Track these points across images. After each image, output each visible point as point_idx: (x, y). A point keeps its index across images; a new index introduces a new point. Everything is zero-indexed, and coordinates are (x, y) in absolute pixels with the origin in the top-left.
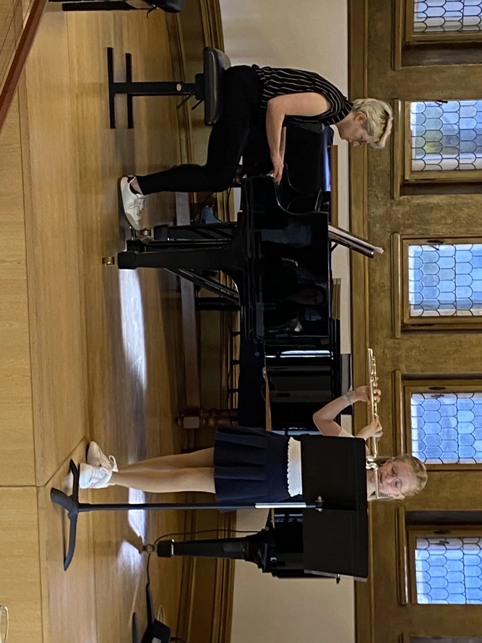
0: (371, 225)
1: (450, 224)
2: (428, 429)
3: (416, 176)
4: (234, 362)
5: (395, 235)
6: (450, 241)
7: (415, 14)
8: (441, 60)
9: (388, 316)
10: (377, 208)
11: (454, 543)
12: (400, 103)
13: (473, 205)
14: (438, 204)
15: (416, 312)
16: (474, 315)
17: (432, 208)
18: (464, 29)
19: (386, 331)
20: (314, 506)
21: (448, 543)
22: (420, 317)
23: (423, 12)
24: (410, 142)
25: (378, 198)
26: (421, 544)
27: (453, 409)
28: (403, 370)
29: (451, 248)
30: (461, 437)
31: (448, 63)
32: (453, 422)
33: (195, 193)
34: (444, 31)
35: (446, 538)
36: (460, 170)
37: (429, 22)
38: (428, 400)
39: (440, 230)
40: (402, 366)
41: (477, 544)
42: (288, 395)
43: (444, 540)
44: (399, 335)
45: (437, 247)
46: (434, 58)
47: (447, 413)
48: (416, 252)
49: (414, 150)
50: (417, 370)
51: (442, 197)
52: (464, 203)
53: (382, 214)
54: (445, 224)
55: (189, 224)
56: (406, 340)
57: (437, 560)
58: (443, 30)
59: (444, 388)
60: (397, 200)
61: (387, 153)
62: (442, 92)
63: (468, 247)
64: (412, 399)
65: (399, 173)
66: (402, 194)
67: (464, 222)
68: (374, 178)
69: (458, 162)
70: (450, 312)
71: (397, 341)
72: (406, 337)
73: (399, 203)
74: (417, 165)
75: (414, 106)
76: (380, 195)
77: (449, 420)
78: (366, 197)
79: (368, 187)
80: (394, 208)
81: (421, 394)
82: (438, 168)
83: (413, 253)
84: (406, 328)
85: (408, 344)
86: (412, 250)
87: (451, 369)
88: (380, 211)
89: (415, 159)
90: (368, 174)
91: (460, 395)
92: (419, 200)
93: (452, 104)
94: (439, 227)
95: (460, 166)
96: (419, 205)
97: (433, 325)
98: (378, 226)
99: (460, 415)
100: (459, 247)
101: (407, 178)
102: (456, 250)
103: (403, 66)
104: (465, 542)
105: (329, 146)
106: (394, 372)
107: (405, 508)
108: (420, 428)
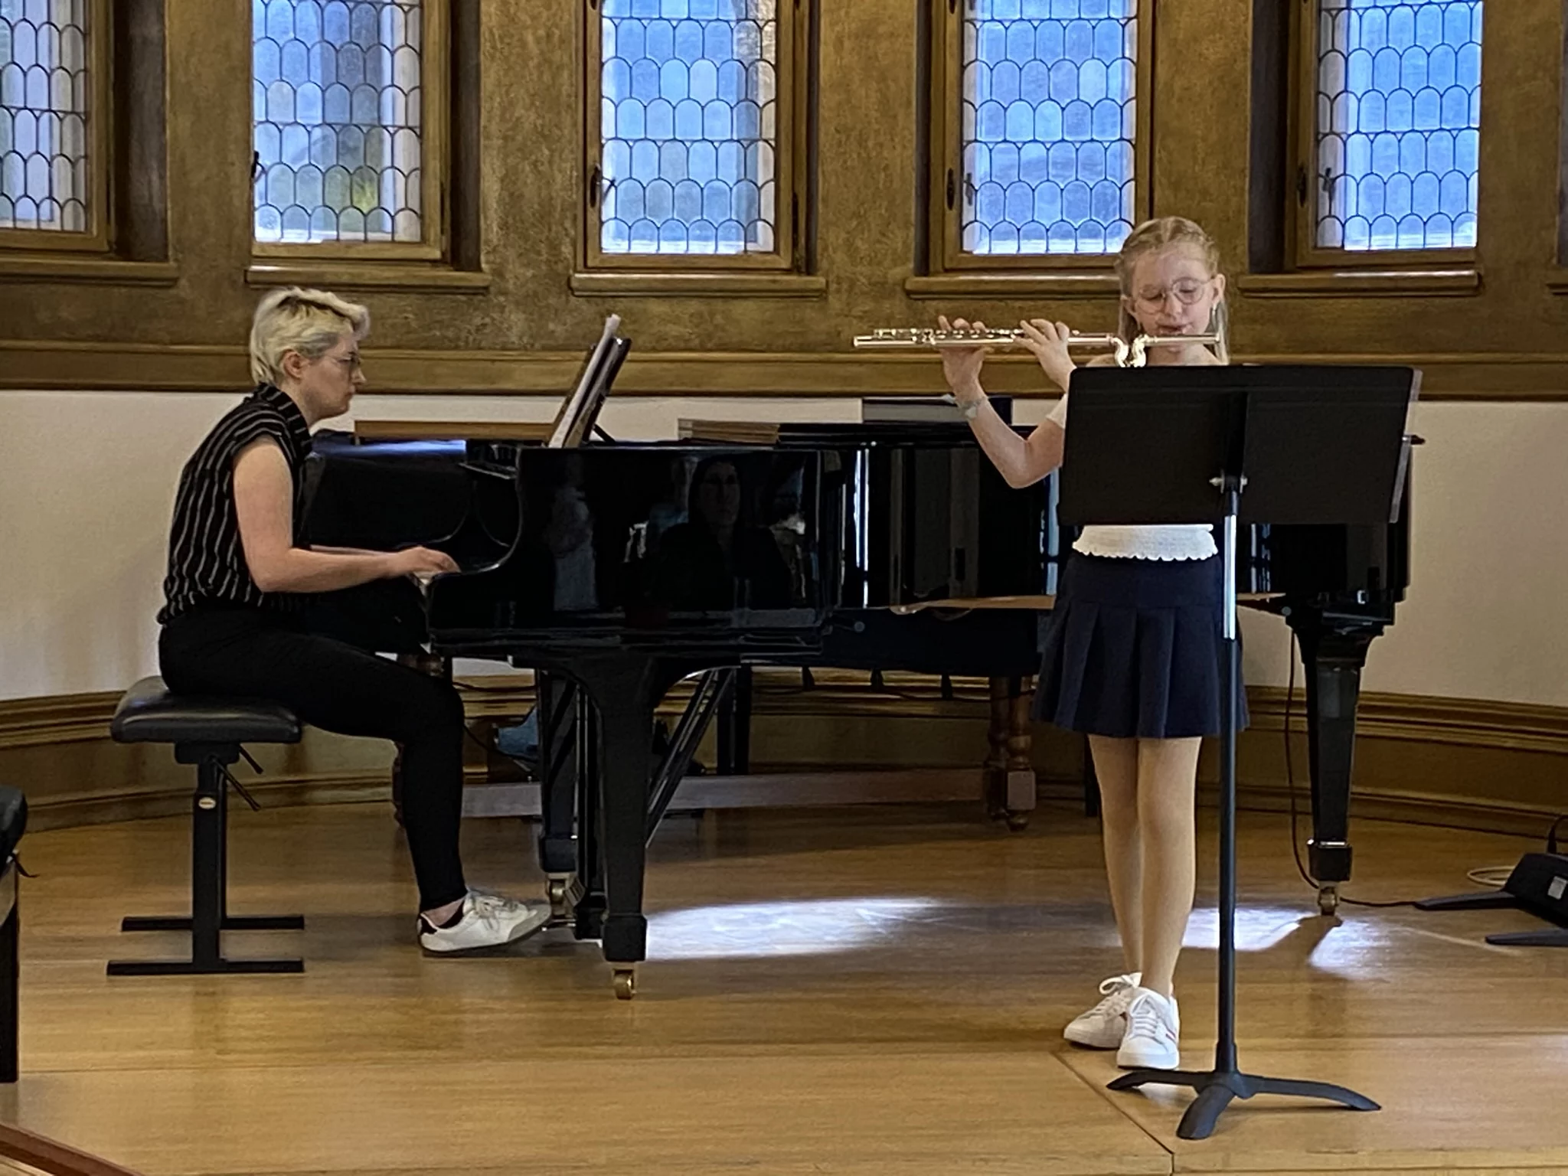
0: (552, 342)
1: (552, 151)
2: (1049, 213)
3: (434, 231)
4: (877, 685)
5: (574, 284)
6: (592, 152)
7: (44, 226)
8: (154, 164)
9: (770, 304)
10: (509, 328)
11: (1330, 156)
12: (255, 268)
13: (507, 93)
14: (502, 180)
15: (765, 238)
16: (773, 97)
17: (512, 195)
18: (81, 108)
19: (808, 311)
20: (1234, 494)
21: (1328, 171)
22: (776, 229)
23: (38, 206)
24: (351, 244)
25: (484, 325)
26: (1331, 236)
27: (1001, 151)
28: (903, 270)
29: (609, 148)
30: (1069, 133)
31: (163, 147)
32: (1033, 152)
33: (466, 770)
34: (86, 157)
35: (1318, 175)
36: (421, 127)
37: (63, 193)
38: (978, 212)
39: (565, 175)
40: (897, 273)
41: (1333, 101)
42: (960, 554)
43: (1321, 181)
44: (818, 281)
45: (606, 183)
46: (150, 182)
47: (1011, 167)
48: (619, 235)
49: (371, 236)
50: (905, 238)
51: (485, 169)
52: (503, 119)
53: (522, 316)
54: (550, 162)
55: (538, 787)
56: (832, 263)
57: (1369, 198)
58: (82, 161)
59: (951, 173)
60: (490, 278)
61: (377, 300)
62: (233, 164)
63: (608, 108)
64: (976, 252)
65: (426, 274)
66: (479, 269)
67: (548, 116)
68: (436, 332)
69: (401, 128)
70: (764, 155)
71: (833, 287)
72: (824, 264)
73: (499, 273)
74: (406, 228)
75: (264, 234)
76: (478, 321)
77: (1029, 163)
78: (480, 355)
79: (457, 348)
80: (510, 286)
81: (962, 228)
82: (415, 180)
83: (619, 241)
84: (802, 263)
85: (840, 257)
86: (612, 244)
87: (904, 156)
88: (516, 322)
89: (393, 232)
90: (426, 348)
91: (969, 135)
92: (491, 227)
93: (262, 141)
94: (559, 177)
95: (410, 124)
96: (504, 226)
97: (795, 197)
98: (551, 326)
99: (1016, 134)
100: (608, 130)
101: (437, 254)
102: (616, 138)
103: (166, 258)
104: (1328, 131)
105: (358, 441)
106: (908, 293)
107: (1242, 273)
108: (1047, 233)
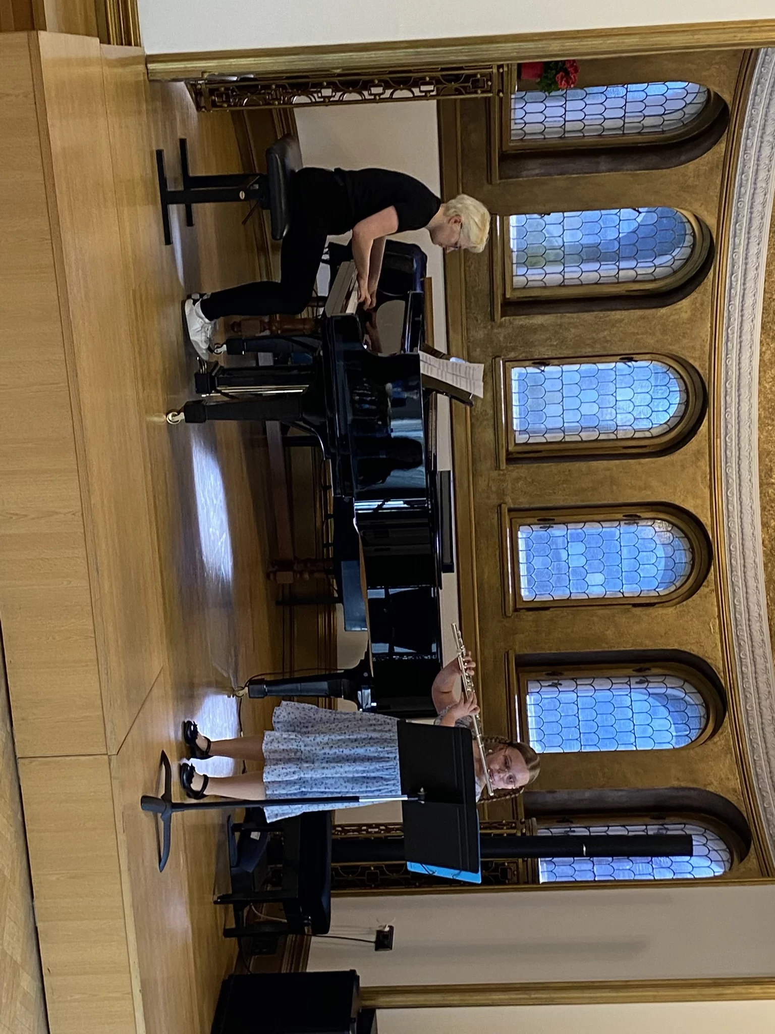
0: (471, 351)
1: (556, 346)
2: (537, 563)
3: (518, 294)
4: (328, 516)
5: (497, 359)
6: (556, 362)
7: (512, 122)
8: (542, 171)
9: (492, 446)
10: (476, 331)
11: (568, 685)
12: (498, 217)
13: (581, 325)
14: (542, 325)
15: (521, 439)
16: (584, 439)
17: (536, 329)
18: (566, 135)
19: (489, 463)
20: (416, 799)
21: (561, 684)
22: (526, 444)
23: (522, 119)
24: (511, 257)
25: (477, 320)
26: (533, 687)
27: (564, 541)
28: (510, 503)
29: (559, 368)
30: (573, 570)
31: (550, 175)
32: (564, 555)
34: (545, 138)
35: (558, 680)
36: (564, 286)
37: (528, 129)
38: (537, 531)
39: (546, 353)
40: (508, 499)
41: (591, 685)
42: (389, 549)
43: (556, 682)
44: (503, 465)
45: (543, 368)
46: (533, 169)
47: (557, 545)
48: (520, 374)
49: (515, 266)
50: (524, 502)
51: (547, 317)
52: (569, 323)
53: (482, 336)
54: (551, 346)
55: (272, 364)
56: (512, 471)
57: (549, 703)
58: (543, 137)
59: (554, 520)
60: (499, 322)
62: (544, 206)
63: (576, 367)
64: (519, 533)
65: (499, 292)
66: (502, 317)
67: (571, 343)
68: (473, 299)
69: (564, 276)
70: (558, 437)
71: (502, 473)
72: (511, 467)
73: (501, 325)
74: (519, 281)
75: (513, 219)
76: (479, 317)
77: (559, 553)
78: (464, 319)
79: (466, 308)
80: (495, 331)
81: (529, 525)
82: (540, 284)
83: (517, 375)
84: (510, 456)
85: (515, 474)
86: (515, 373)
87: (559, 500)
88: (480, 334)
89: (517, 276)
90: (466, 295)
91: (570, 526)
92: (521, 321)
93: (555, 217)
94: (543, 350)
95: (566, 281)
96: (522, 326)
97: (540, 451)
98: (478, 350)
99: (571, 547)
100: (565, 368)
101: (508, 296)
102: (562, 371)
103: (501, 178)
104: (578, 683)
106: (500, 505)
107: (515, 651)
108: (528, 562)
